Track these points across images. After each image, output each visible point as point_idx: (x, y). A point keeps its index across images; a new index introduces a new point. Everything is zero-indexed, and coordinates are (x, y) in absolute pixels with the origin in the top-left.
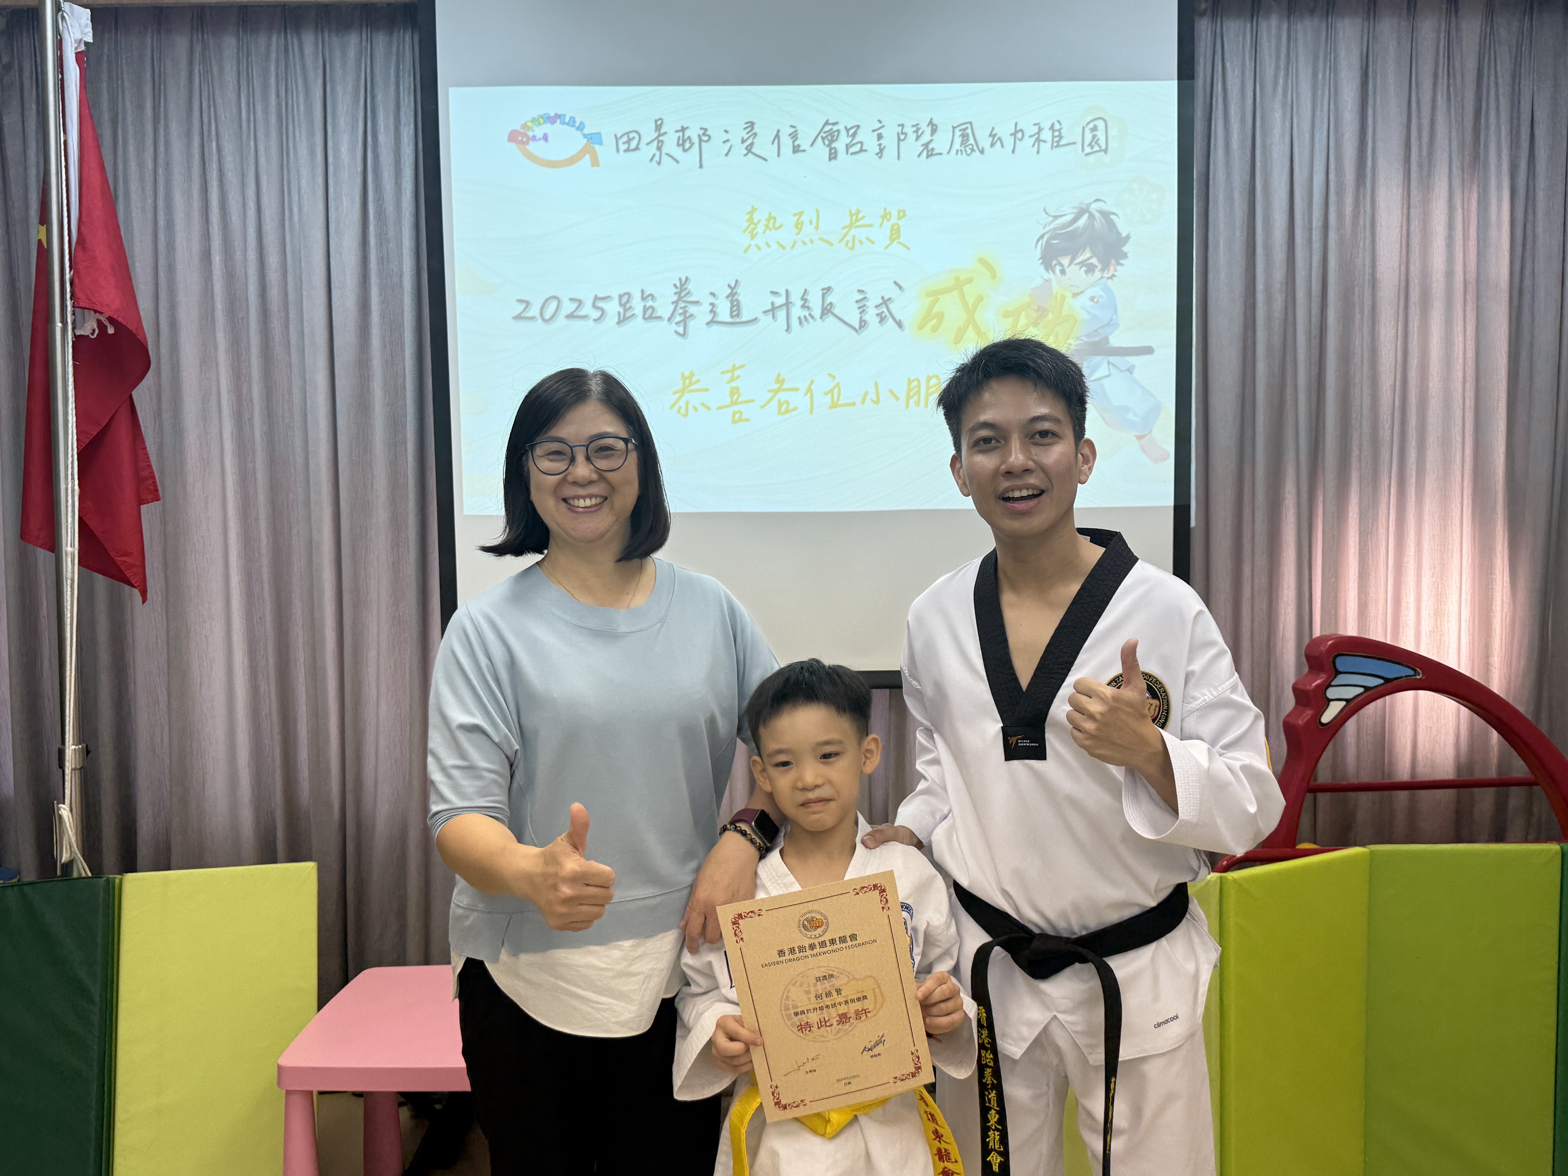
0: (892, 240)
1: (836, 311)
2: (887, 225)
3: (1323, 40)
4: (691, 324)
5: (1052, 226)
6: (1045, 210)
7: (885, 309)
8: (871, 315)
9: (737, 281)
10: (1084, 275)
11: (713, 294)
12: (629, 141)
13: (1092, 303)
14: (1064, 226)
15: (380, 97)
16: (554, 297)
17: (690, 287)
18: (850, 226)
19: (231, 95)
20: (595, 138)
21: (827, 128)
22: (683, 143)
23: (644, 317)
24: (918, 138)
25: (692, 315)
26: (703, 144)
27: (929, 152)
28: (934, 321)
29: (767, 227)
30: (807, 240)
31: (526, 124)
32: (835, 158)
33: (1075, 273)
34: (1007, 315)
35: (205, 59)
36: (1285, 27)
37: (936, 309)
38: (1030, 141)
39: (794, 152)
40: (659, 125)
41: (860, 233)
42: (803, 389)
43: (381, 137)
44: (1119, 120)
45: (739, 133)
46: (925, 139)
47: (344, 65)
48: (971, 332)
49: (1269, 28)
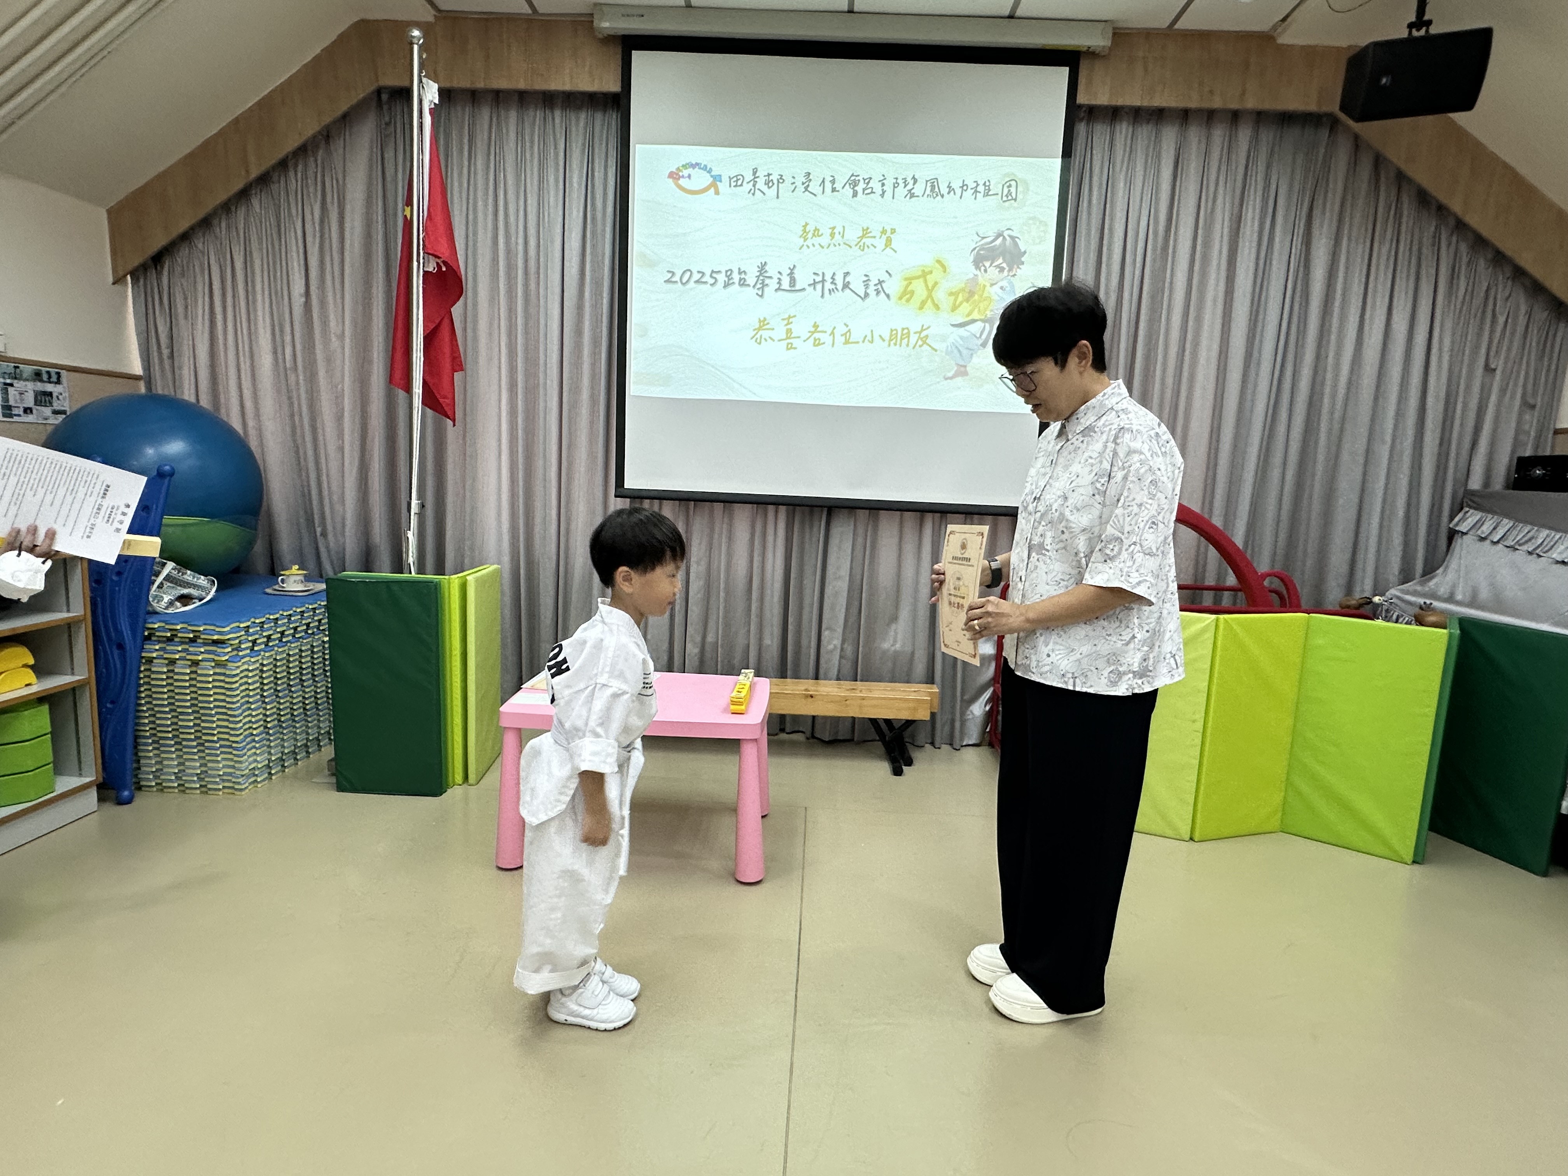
0: (886, 246)
1: (851, 286)
2: (884, 237)
3: (1153, 139)
4: (766, 289)
7: (879, 286)
8: (871, 291)
9: (794, 266)
11: (780, 273)
12: (738, 180)
15: (596, 151)
16: (689, 270)
17: (767, 268)
18: (862, 237)
19: (512, 144)
20: (717, 178)
21: (853, 178)
23: (739, 285)
24: (905, 186)
25: (767, 284)
26: (780, 184)
27: (912, 195)
28: (908, 296)
29: (814, 235)
30: (837, 244)
32: (856, 196)
33: (993, 272)
34: (951, 294)
35: (499, 123)
36: (1131, 130)
37: (909, 289)
38: (971, 192)
39: (833, 192)
40: (755, 171)
41: (868, 241)
42: (829, 332)
43: (596, 174)
44: (1025, 183)
45: (801, 179)
46: (909, 187)
47: (577, 130)
48: (929, 303)
49: (1121, 130)
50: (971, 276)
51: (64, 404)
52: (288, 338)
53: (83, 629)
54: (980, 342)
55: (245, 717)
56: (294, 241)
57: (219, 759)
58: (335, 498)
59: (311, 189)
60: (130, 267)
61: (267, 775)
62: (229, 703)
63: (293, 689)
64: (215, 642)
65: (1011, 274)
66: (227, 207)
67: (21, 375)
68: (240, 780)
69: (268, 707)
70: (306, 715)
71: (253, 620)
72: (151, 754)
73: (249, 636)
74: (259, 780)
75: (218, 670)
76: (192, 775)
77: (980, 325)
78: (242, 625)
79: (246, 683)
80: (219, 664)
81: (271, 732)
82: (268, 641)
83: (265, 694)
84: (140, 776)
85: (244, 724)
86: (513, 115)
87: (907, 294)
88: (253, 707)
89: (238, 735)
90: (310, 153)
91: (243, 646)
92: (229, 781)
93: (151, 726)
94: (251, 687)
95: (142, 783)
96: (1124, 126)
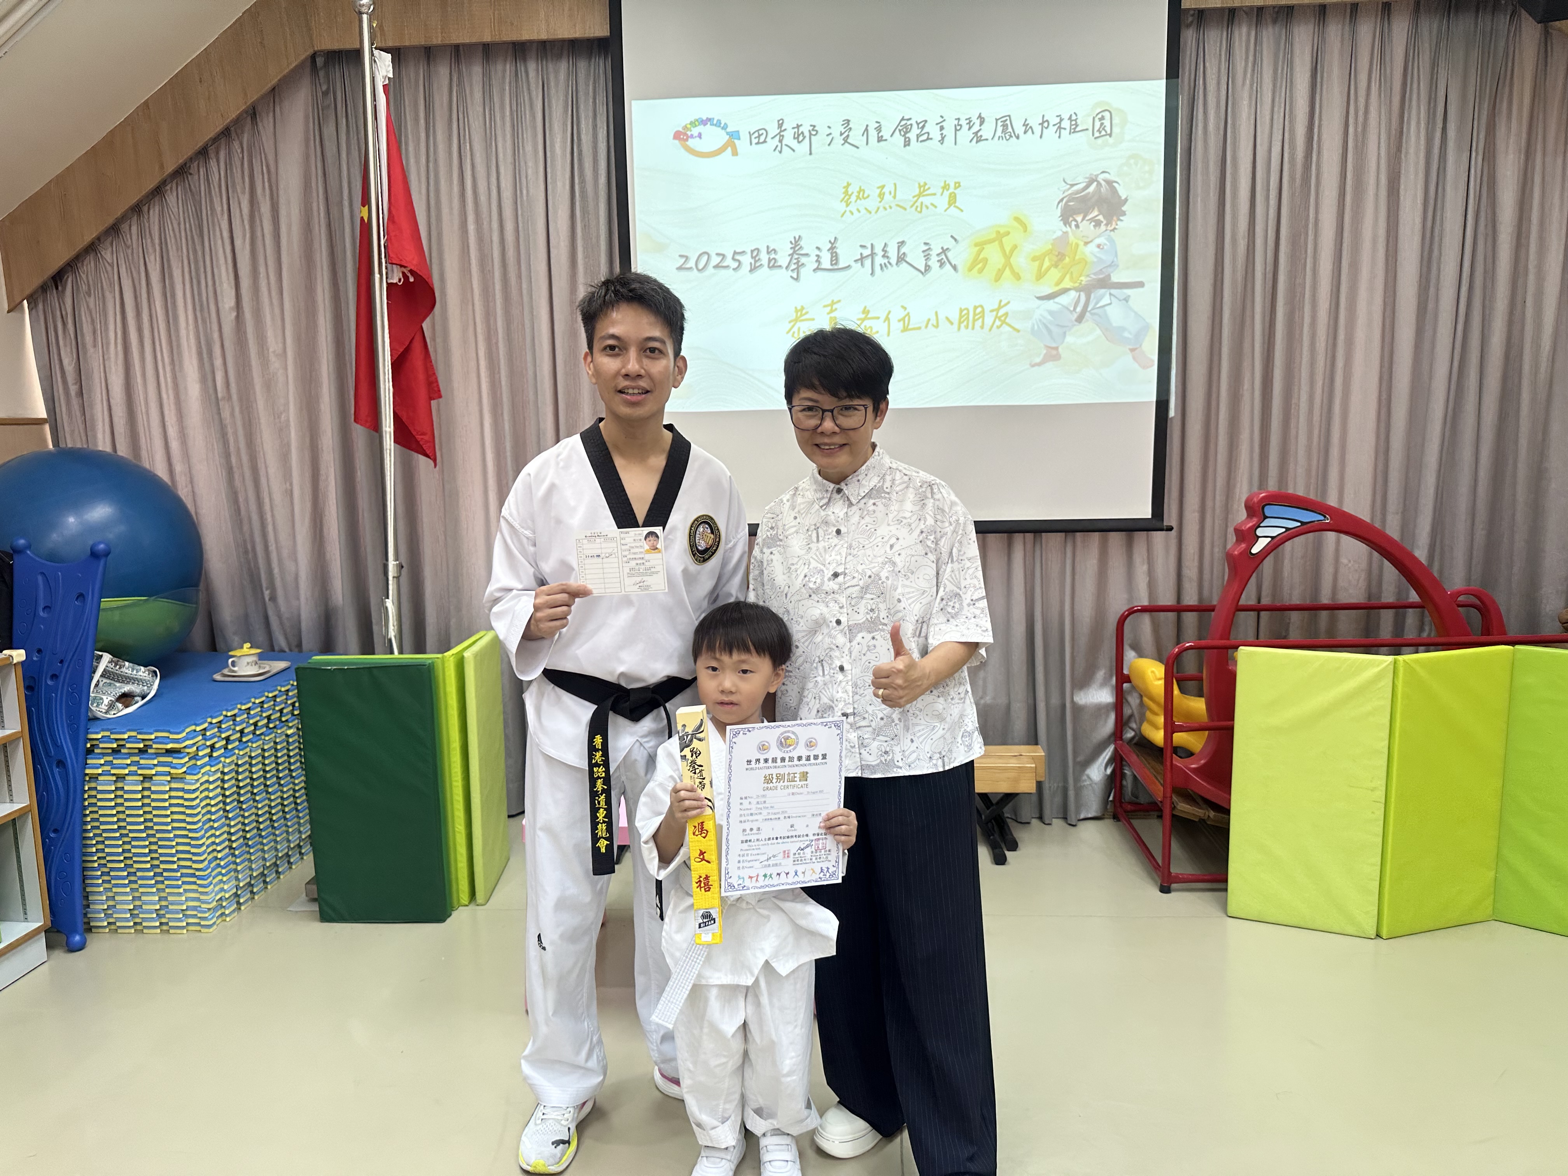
0: (950, 205)
1: (907, 259)
2: (947, 193)
4: (803, 271)
5: (1070, 192)
6: (1064, 181)
7: (943, 257)
8: (934, 262)
9: (836, 239)
10: (1092, 227)
11: (818, 248)
12: (760, 135)
13: (1098, 250)
14: (1078, 192)
15: (582, 110)
16: (704, 254)
17: (802, 243)
18: (920, 195)
19: (479, 108)
20: (734, 136)
21: (903, 123)
22: (798, 137)
23: (769, 267)
24: (969, 129)
25: (803, 264)
26: (813, 137)
27: (978, 138)
28: (980, 265)
29: (858, 197)
30: (887, 207)
31: (686, 126)
32: (909, 145)
33: (1087, 227)
34: (1034, 259)
35: (460, 83)
36: (1253, 33)
37: (981, 256)
38: (1052, 129)
39: (879, 141)
40: (780, 124)
41: (927, 200)
42: (883, 317)
43: (583, 137)
44: (1121, 111)
45: (837, 129)
46: (976, 128)
47: (557, 85)
48: (1007, 272)
49: (1240, 35)
50: (1059, 233)
52: (218, 362)
53: (20, 747)
54: (1075, 316)
55: (208, 838)
56: (219, 242)
57: (181, 890)
58: (285, 553)
59: (238, 179)
60: (28, 291)
61: (235, 905)
62: (189, 823)
63: (257, 798)
64: (169, 752)
66: (137, 209)
68: (206, 915)
70: (273, 827)
71: (209, 720)
72: (101, 889)
73: (206, 740)
74: (227, 912)
75: (174, 785)
76: (150, 911)
77: (1073, 294)
78: (198, 729)
79: (207, 798)
80: (174, 778)
81: (237, 852)
82: (227, 744)
83: (228, 808)
84: (89, 916)
85: (208, 847)
86: (477, 69)
87: (978, 263)
88: (216, 825)
89: (202, 861)
90: (233, 135)
91: (201, 754)
92: (195, 916)
93: (100, 855)
94: (213, 802)
95: (92, 924)
96: (1244, 30)
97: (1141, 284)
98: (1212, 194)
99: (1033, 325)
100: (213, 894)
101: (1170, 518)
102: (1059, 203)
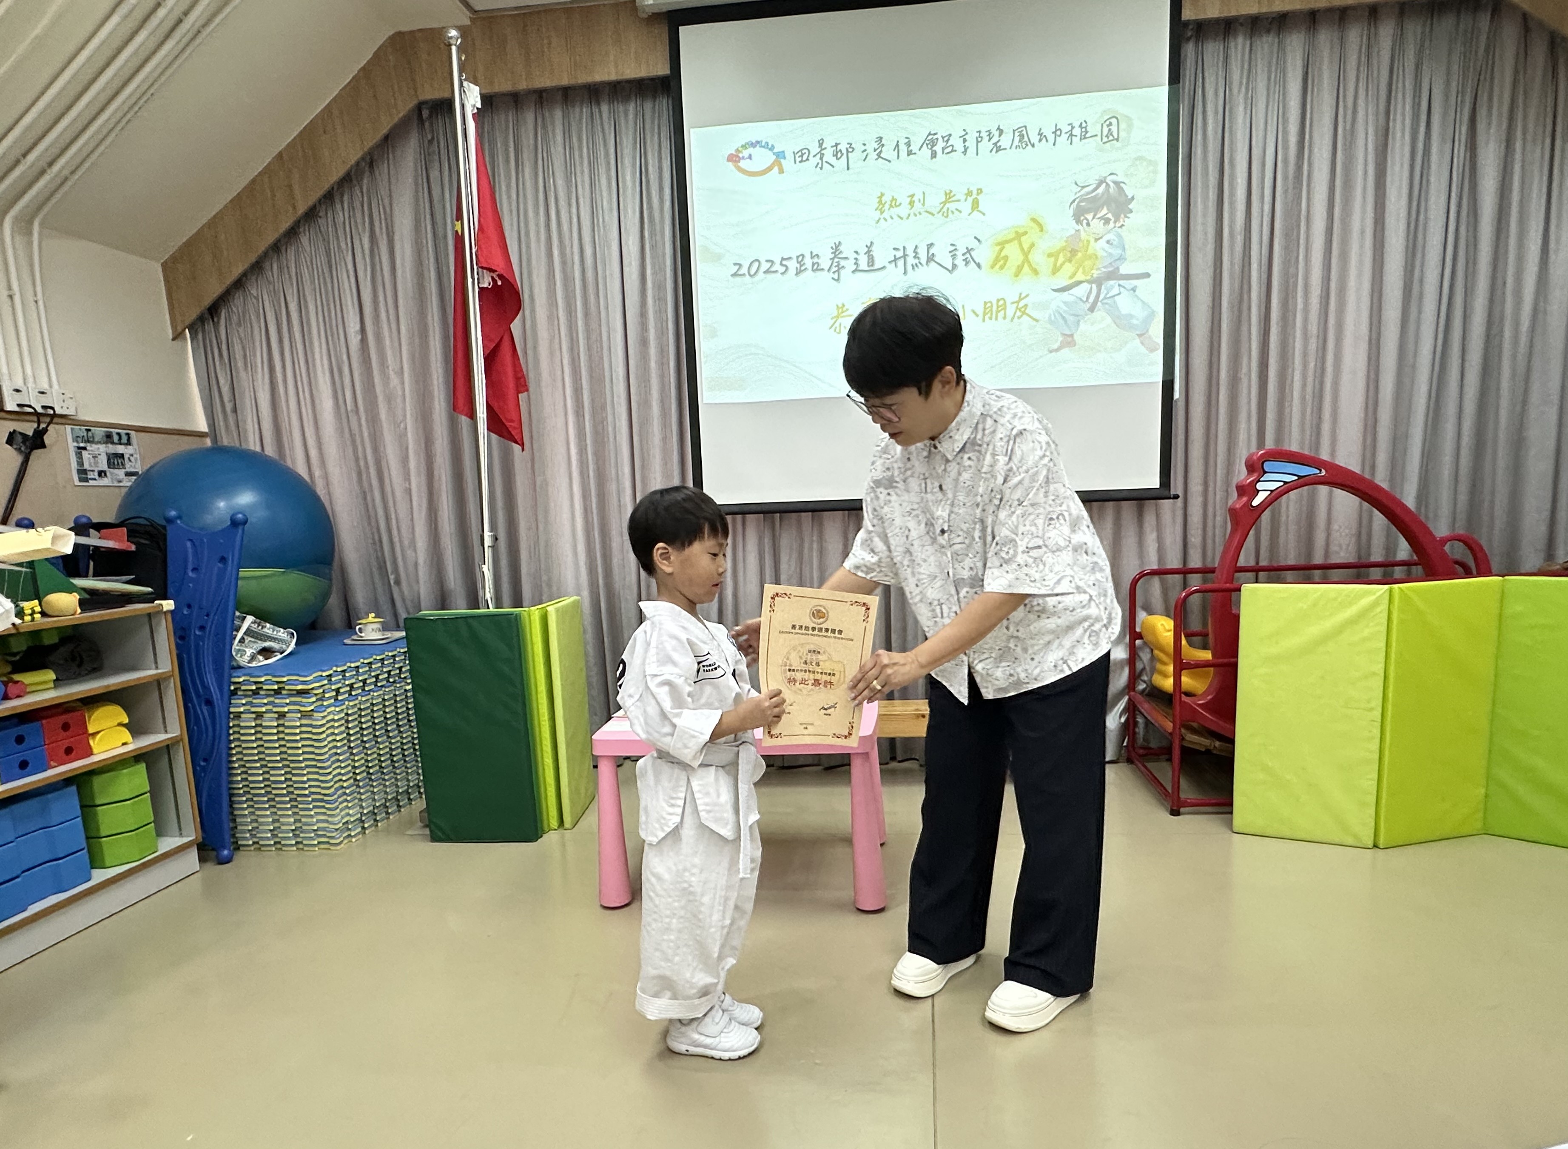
0: (973, 209)
1: (936, 259)
2: (970, 199)
3: (1275, 51)
4: (842, 272)
7: (968, 255)
8: (959, 261)
9: (872, 243)
11: (856, 252)
12: (802, 156)
14: (1088, 193)
15: (649, 142)
16: (757, 260)
17: (841, 248)
18: (944, 203)
19: (560, 147)
20: (780, 155)
21: (930, 137)
22: (837, 154)
23: (813, 270)
24: (989, 140)
25: (843, 267)
26: (849, 154)
27: (998, 148)
28: (1002, 262)
29: (891, 206)
30: (917, 213)
32: (935, 157)
33: (1097, 225)
34: (1050, 255)
35: (544, 125)
36: (1248, 42)
37: (1003, 254)
38: (1065, 137)
39: (908, 155)
40: (821, 143)
41: (952, 206)
43: (650, 168)
44: (1129, 119)
45: (872, 145)
46: (994, 140)
47: (627, 124)
48: (1026, 268)
49: (1236, 45)
50: (1073, 232)
51: (137, 466)
52: (347, 379)
53: (172, 685)
55: (334, 770)
56: (345, 275)
57: (312, 813)
58: (406, 542)
59: (359, 220)
60: (188, 321)
61: (360, 829)
62: (317, 754)
63: (379, 740)
64: (300, 693)
65: (1118, 225)
67: (93, 437)
68: (333, 834)
69: (356, 758)
70: (392, 768)
71: (335, 669)
72: (246, 812)
73: (331, 684)
74: (353, 834)
75: (304, 722)
76: (287, 832)
78: (324, 674)
79: (333, 734)
80: (303, 716)
81: (361, 784)
82: (351, 690)
83: (352, 746)
84: (238, 835)
85: (334, 776)
86: (558, 113)
87: (1000, 261)
88: (341, 758)
89: (329, 788)
90: (355, 181)
91: (327, 695)
92: (324, 836)
93: (244, 783)
94: (338, 738)
95: (240, 843)
96: (1240, 40)
97: (1147, 275)
98: (1211, 194)
99: (1050, 316)
100: (339, 817)
101: (1177, 487)
102: (1071, 204)
